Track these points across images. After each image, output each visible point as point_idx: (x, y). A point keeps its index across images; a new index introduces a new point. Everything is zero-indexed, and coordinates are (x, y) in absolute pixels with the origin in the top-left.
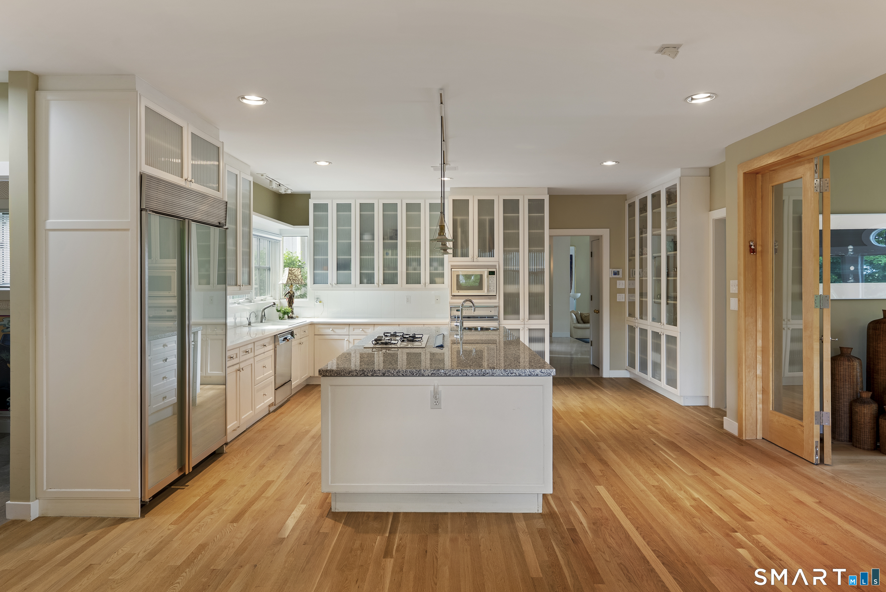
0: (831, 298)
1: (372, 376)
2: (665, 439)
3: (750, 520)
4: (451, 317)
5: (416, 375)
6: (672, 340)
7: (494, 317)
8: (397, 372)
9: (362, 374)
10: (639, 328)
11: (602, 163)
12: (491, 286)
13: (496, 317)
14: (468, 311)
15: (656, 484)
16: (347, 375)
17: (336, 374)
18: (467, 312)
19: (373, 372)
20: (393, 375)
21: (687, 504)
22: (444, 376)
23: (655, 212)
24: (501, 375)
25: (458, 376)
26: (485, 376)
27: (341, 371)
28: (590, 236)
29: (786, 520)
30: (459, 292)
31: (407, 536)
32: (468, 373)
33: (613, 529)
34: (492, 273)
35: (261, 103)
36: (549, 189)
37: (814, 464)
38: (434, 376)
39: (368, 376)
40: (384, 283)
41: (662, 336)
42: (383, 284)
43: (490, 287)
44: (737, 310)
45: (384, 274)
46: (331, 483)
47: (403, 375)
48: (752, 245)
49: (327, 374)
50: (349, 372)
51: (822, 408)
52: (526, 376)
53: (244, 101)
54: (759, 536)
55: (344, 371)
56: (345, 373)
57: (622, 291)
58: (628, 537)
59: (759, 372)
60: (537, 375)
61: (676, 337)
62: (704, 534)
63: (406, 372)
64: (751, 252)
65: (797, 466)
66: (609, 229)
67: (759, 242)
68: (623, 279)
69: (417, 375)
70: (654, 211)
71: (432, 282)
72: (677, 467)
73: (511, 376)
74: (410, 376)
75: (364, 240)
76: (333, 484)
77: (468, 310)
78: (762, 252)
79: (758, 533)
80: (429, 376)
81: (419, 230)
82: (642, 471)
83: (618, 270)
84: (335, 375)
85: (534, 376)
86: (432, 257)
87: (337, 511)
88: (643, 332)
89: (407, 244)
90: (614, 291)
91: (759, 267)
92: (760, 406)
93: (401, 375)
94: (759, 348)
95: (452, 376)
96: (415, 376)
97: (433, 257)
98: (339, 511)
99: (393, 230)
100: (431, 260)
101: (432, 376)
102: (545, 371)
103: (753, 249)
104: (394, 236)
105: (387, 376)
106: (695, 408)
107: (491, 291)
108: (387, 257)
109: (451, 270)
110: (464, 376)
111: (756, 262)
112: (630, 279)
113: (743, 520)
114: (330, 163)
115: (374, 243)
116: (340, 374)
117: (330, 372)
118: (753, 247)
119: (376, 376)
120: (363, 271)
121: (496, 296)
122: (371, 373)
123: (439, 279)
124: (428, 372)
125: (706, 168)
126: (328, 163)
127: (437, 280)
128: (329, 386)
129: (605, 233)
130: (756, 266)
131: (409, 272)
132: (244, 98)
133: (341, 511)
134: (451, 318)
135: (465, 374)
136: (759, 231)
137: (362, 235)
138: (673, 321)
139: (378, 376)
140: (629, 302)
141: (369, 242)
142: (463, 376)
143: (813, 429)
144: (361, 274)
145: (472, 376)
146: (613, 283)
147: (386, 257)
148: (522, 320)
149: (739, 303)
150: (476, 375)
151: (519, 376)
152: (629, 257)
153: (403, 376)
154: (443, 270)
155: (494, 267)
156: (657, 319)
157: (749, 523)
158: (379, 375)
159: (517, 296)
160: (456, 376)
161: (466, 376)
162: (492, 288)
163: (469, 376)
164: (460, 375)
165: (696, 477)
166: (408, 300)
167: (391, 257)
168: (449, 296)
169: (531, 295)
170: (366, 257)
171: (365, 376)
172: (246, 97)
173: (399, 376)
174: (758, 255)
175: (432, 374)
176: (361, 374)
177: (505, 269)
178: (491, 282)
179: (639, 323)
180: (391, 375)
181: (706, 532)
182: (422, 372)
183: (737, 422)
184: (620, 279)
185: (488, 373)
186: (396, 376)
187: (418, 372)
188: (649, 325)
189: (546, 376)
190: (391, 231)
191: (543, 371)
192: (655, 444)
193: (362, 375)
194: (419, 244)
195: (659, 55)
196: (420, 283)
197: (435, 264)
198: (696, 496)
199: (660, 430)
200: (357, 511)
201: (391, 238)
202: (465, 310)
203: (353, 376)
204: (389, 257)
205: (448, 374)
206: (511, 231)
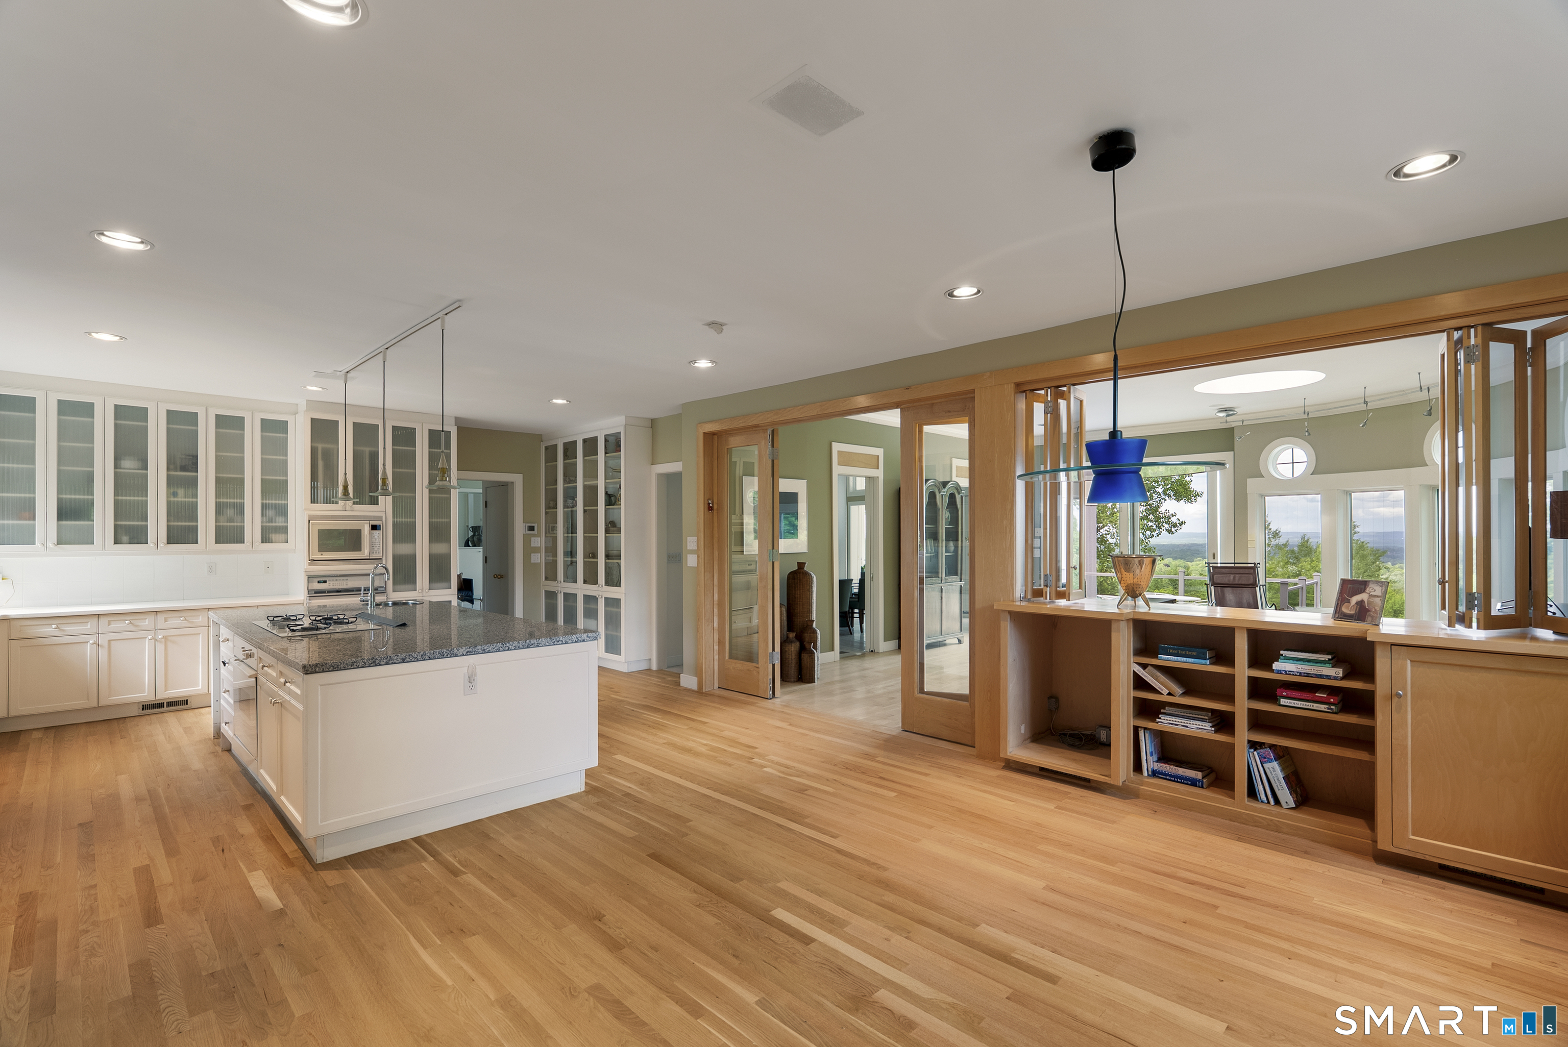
0: (780, 552)
1: (387, 664)
2: (639, 704)
3: (756, 748)
4: (308, 591)
5: (447, 655)
6: (614, 603)
7: (379, 589)
8: (422, 656)
9: (372, 663)
10: (564, 593)
11: (552, 400)
12: (375, 545)
13: (382, 589)
14: (336, 582)
15: (665, 741)
16: (349, 667)
17: (332, 668)
18: (335, 584)
19: (388, 659)
20: (416, 660)
21: (703, 749)
22: (482, 653)
23: (586, 460)
24: (547, 644)
25: (499, 651)
26: (529, 648)
27: (340, 662)
28: (483, 481)
29: (779, 742)
30: (322, 554)
31: (459, 852)
32: (510, 647)
33: (662, 784)
34: (374, 528)
35: (141, 247)
36: (456, 418)
37: (768, 699)
38: (470, 655)
39: (380, 665)
40: (169, 542)
41: (599, 600)
42: (167, 544)
43: (373, 547)
44: (696, 566)
45: (169, 527)
46: (321, 822)
47: (429, 657)
48: (710, 503)
49: (317, 670)
50: (352, 663)
51: (774, 650)
52: (572, 643)
53: (103, 239)
54: (770, 757)
55: (344, 663)
56: (347, 664)
57: (537, 550)
58: (679, 785)
59: (716, 625)
60: (584, 641)
61: (620, 599)
62: (733, 766)
63: (433, 654)
64: (709, 510)
65: (758, 703)
66: (522, 475)
67: (715, 501)
68: (539, 535)
69: (449, 656)
70: (585, 458)
71: (265, 539)
72: (669, 725)
73: (557, 644)
74: (439, 658)
75: (120, 468)
76: (324, 823)
77: (337, 580)
78: (718, 509)
79: (768, 755)
80: (463, 655)
81: (242, 459)
82: (644, 735)
83: (533, 525)
84: (331, 670)
85: (581, 642)
86: (264, 502)
87: (325, 860)
88: (570, 598)
89: (218, 480)
90: (529, 551)
91: (716, 524)
92: (716, 657)
93: (427, 658)
94: (716, 602)
95: (492, 652)
96: (445, 658)
97: (267, 502)
98: (329, 860)
99: (189, 456)
100: (264, 507)
101: (468, 655)
102: (592, 635)
103: (711, 507)
104: (191, 464)
105: (408, 662)
106: (639, 672)
107: (375, 552)
108: (176, 499)
109: (309, 522)
110: (506, 650)
111: (713, 519)
112: (547, 535)
113: (751, 750)
114: (122, 338)
115: (146, 476)
116: (338, 668)
117: (323, 666)
118: (711, 505)
119: (392, 663)
120: (121, 521)
121: (381, 559)
122: (385, 661)
123: (277, 535)
124: (463, 650)
125: (644, 418)
126: (119, 338)
127: (273, 536)
128: (319, 686)
129: (517, 479)
130: (713, 523)
131: (221, 524)
132: (103, 234)
133: (332, 859)
134: (308, 594)
135: (507, 648)
136: (715, 490)
137: (120, 459)
138: (613, 580)
139: (395, 663)
140: (545, 563)
141: (137, 473)
142: (504, 651)
143: (768, 667)
144: (116, 527)
145: (515, 649)
146: (527, 541)
147: (172, 499)
148: (420, 591)
149: (698, 559)
150: (519, 648)
151: (566, 643)
152: (546, 509)
153: (430, 659)
154: (287, 521)
155: (380, 518)
156: (591, 579)
157: (757, 750)
158: (397, 662)
159: (412, 558)
160: (497, 651)
161: (508, 650)
162: (376, 549)
163: (511, 650)
164: (501, 649)
165: (691, 728)
166: (211, 570)
167: (183, 500)
168: (306, 562)
169: (431, 557)
170: (128, 498)
171: (376, 666)
172: (105, 233)
173: (424, 660)
174: (715, 512)
175: (467, 652)
176: (370, 663)
177: (394, 521)
178: (374, 540)
179: (562, 587)
180: (413, 660)
181: (733, 765)
182: (455, 652)
183: (696, 677)
184: (534, 536)
185: (532, 644)
186: (420, 660)
187: (450, 651)
188: (581, 589)
189: (592, 640)
190: (184, 457)
191: (589, 636)
192: (633, 710)
193: (371, 665)
194: (242, 481)
195: (707, 327)
196: (242, 541)
197: (270, 513)
198: (705, 742)
199: (624, 697)
200: (357, 852)
201: (184, 468)
202: (333, 580)
203: (358, 668)
204: (179, 499)
205: (487, 651)
206: (403, 470)
